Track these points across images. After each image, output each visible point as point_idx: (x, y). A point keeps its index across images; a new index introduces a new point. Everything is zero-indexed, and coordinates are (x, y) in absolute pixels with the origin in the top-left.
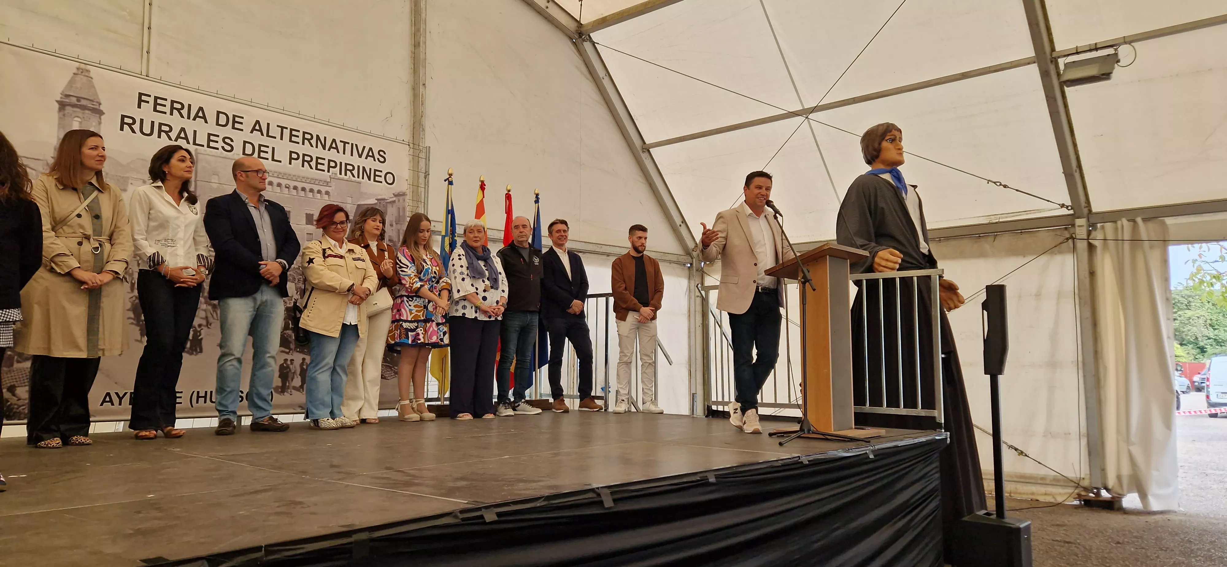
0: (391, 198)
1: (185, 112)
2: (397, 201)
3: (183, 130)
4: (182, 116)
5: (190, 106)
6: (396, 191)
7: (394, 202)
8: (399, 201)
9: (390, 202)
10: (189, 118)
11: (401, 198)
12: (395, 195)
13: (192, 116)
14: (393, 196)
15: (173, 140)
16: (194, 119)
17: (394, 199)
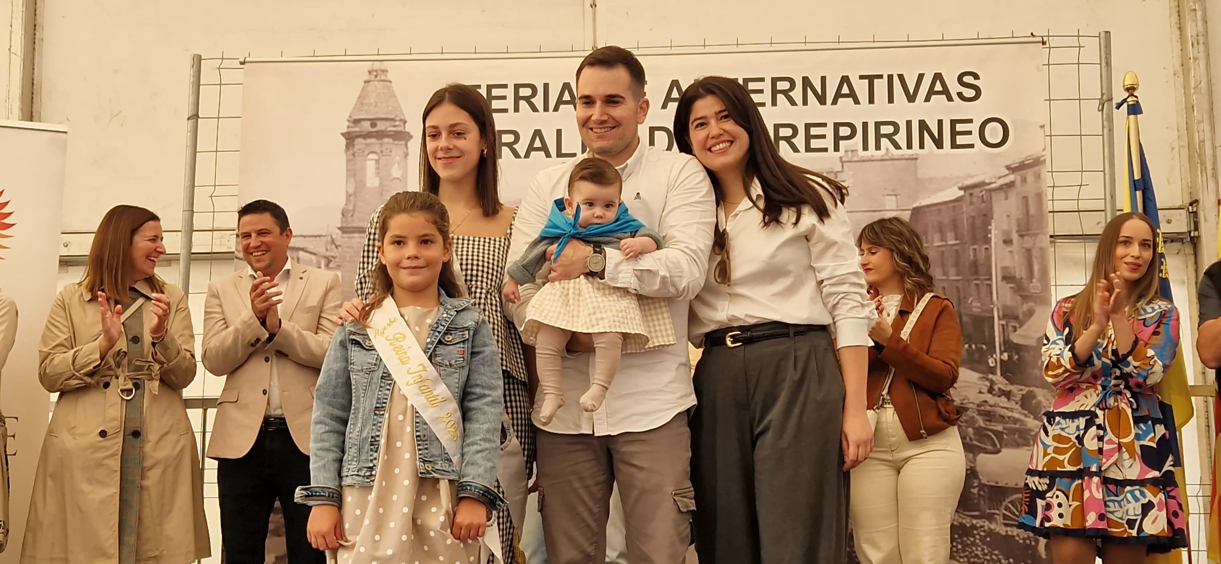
0: (1000, 178)
1: (538, 101)
2: (1018, 183)
3: (538, 133)
4: (534, 109)
5: (546, 86)
6: (1015, 159)
7: (1011, 185)
8: (1024, 180)
9: (1001, 188)
10: (546, 109)
11: (1030, 175)
12: (1012, 169)
13: (552, 104)
14: (1007, 172)
15: (522, 156)
16: (556, 109)
17: (1011, 178)
